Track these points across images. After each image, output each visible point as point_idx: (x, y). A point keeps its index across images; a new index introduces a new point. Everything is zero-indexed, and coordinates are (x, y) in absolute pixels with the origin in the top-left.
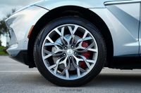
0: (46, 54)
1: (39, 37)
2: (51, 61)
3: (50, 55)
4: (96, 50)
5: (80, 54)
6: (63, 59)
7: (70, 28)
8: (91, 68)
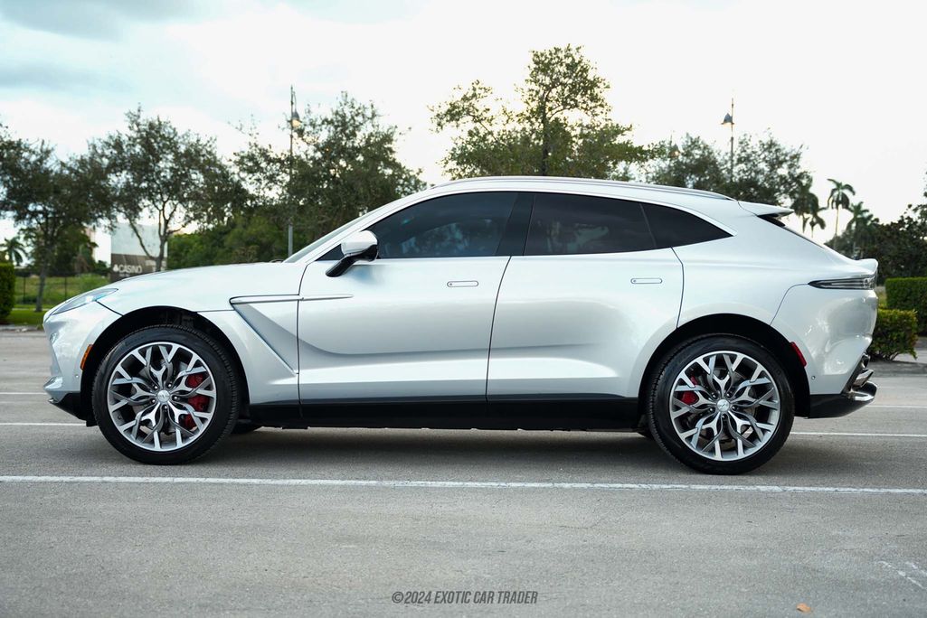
0: (117, 401)
1: (102, 368)
2: (127, 414)
3: (123, 402)
4: (213, 393)
5: (185, 400)
6: (149, 411)
7: (163, 350)
8: (203, 428)
